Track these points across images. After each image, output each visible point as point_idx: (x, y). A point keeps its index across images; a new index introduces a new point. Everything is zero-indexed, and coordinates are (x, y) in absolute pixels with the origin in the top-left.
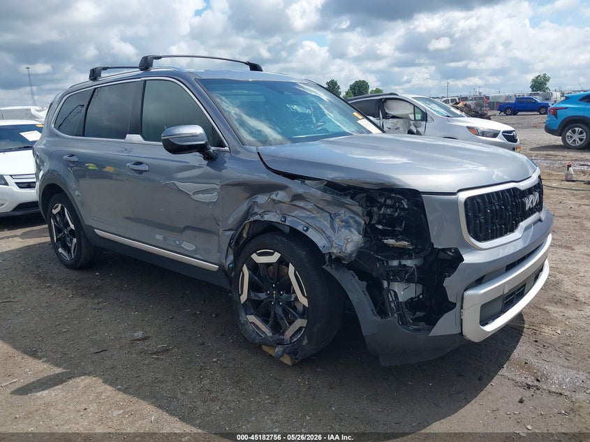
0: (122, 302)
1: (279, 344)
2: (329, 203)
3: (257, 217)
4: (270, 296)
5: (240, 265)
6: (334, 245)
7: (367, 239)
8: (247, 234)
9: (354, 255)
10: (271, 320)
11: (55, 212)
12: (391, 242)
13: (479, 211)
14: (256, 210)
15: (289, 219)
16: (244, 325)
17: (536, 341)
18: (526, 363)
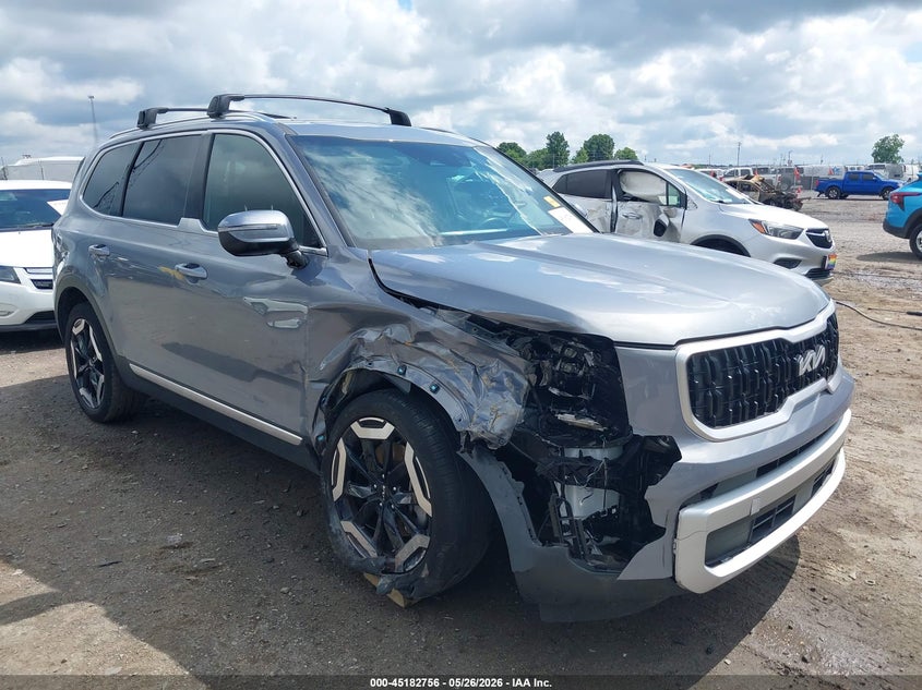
0: (161, 482)
1: (385, 572)
2: (473, 349)
3: (363, 364)
4: (378, 492)
5: (334, 439)
6: (475, 419)
7: (531, 410)
8: (348, 389)
9: (507, 438)
10: (377, 532)
11: (76, 331)
12: (569, 418)
13: (714, 378)
14: (362, 353)
15: (410, 370)
16: (336, 536)
17: (813, 590)
18: (790, 628)
